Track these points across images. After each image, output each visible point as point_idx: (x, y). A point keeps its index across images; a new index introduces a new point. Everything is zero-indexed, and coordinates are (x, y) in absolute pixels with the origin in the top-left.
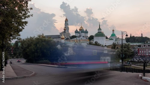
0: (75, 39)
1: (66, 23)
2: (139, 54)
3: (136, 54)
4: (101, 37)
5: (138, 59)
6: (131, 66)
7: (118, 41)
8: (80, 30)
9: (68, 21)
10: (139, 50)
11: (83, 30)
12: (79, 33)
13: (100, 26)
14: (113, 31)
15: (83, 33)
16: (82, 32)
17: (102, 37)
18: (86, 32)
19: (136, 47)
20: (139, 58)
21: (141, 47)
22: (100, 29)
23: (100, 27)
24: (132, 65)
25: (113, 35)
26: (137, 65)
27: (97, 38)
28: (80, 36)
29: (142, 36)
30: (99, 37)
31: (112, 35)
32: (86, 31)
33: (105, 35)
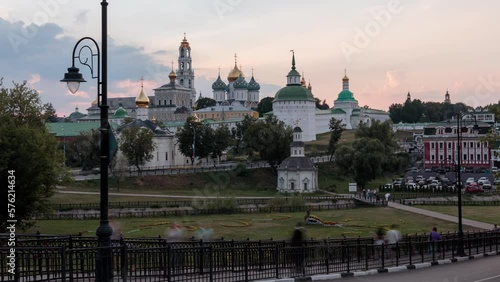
0: (209, 109)
1: (182, 56)
2: (428, 159)
3: (419, 159)
4: (297, 104)
5: (422, 181)
6: (386, 206)
7: (361, 119)
8: (230, 79)
9: (189, 49)
10: (427, 145)
11: (241, 78)
12: (228, 91)
13: (294, 64)
14: (346, 80)
15: (240, 92)
16: (237, 87)
17: (303, 104)
18: (253, 87)
19: (419, 136)
20: (427, 174)
21: (437, 135)
22: (294, 73)
23: (294, 68)
24: (390, 204)
25: (345, 96)
26: (410, 204)
27: (282, 104)
28: (231, 101)
29: (448, 100)
30: (292, 103)
31: (340, 95)
32: (250, 83)
33: (312, 96)
